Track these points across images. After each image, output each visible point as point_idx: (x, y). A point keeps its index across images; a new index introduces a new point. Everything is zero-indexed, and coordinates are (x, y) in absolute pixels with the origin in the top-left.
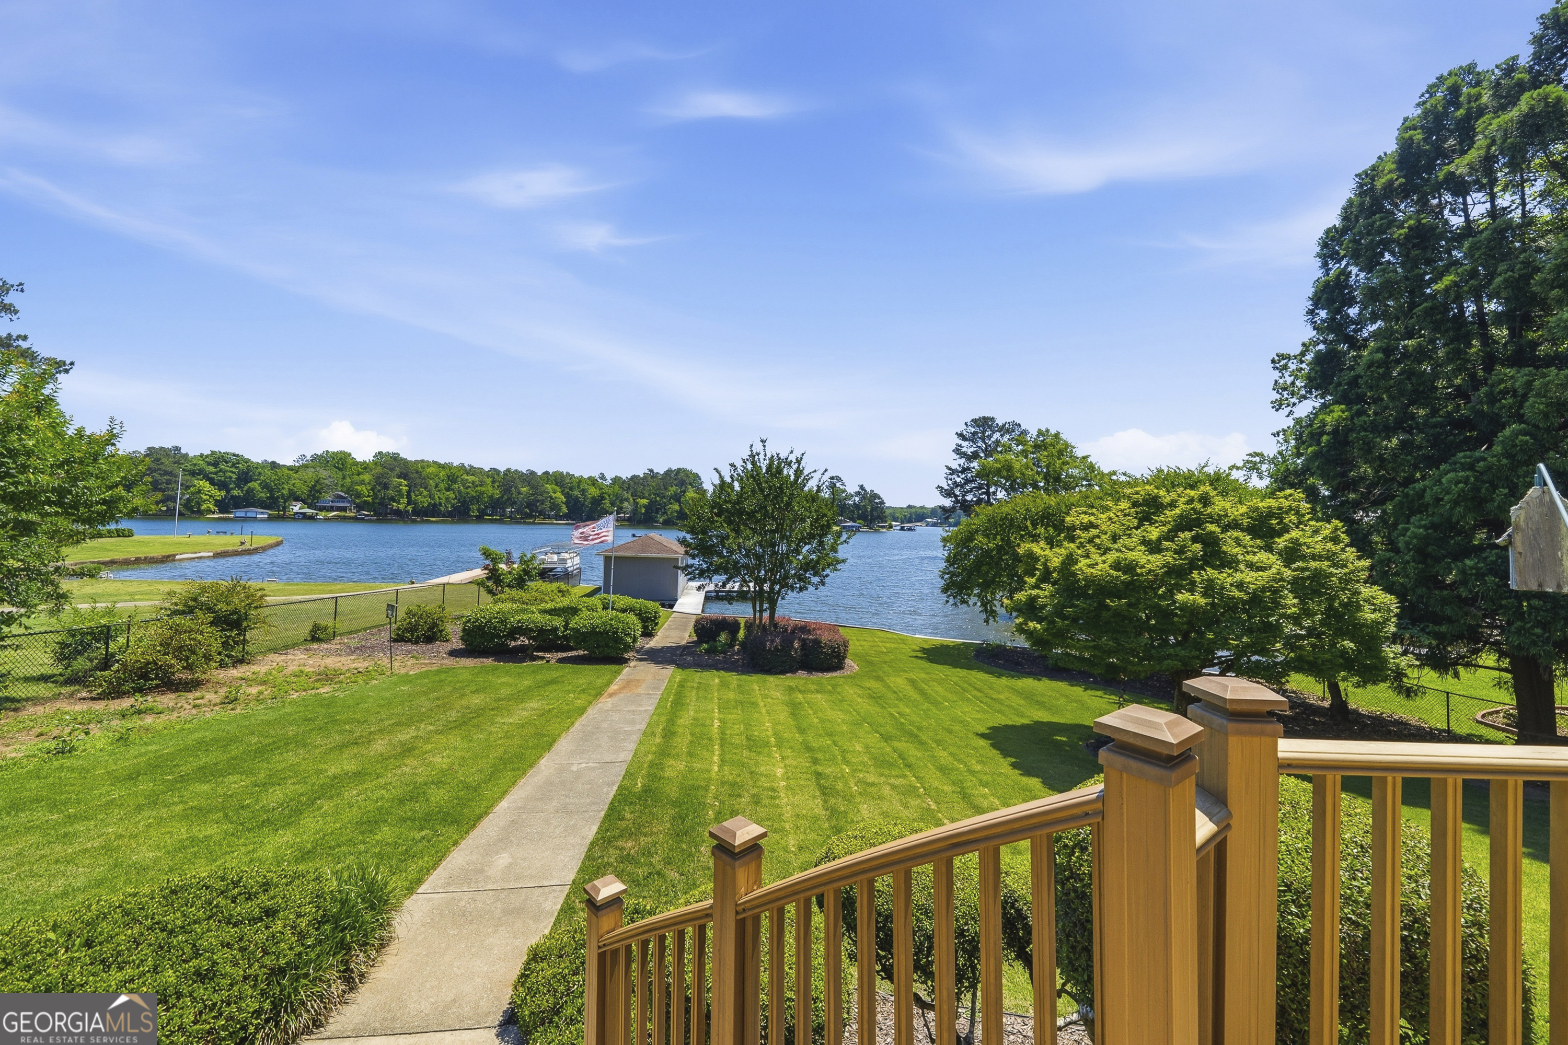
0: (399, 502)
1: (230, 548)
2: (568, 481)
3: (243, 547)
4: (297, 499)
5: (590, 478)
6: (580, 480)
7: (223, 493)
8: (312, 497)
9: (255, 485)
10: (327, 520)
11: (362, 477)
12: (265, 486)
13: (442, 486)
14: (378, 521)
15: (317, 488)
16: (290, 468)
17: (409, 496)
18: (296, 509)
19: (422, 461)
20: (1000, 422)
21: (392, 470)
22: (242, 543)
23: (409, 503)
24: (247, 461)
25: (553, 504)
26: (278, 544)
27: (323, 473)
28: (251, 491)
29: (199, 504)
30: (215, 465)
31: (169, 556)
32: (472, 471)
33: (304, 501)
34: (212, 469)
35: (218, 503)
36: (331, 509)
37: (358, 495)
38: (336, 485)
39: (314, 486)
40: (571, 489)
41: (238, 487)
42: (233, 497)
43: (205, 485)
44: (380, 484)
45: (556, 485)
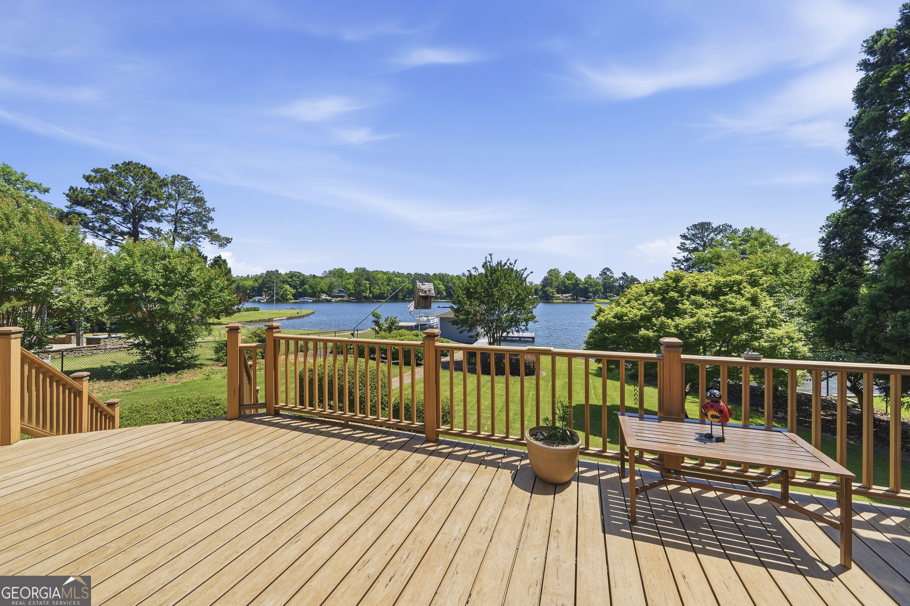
0: (366, 293)
1: (293, 316)
2: (446, 278)
3: (298, 315)
4: (324, 292)
5: (457, 276)
6: (452, 277)
7: (295, 290)
8: (329, 292)
9: (306, 286)
10: (336, 302)
11: (350, 280)
12: (311, 287)
13: (385, 283)
14: (357, 302)
15: (332, 286)
16: (321, 278)
17: (370, 290)
18: (324, 297)
19: (377, 271)
20: (715, 226)
21: (362, 276)
22: (298, 313)
23: (370, 293)
24: (303, 275)
25: (439, 291)
26: (313, 313)
27: (333, 280)
28: (305, 289)
29: (286, 296)
30: (291, 278)
31: (270, 319)
32: (398, 275)
33: (326, 293)
34: (290, 280)
35: (294, 295)
36: (338, 297)
37: (349, 290)
38: (339, 285)
39: (330, 286)
40: (448, 283)
41: (301, 288)
42: (299, 292)
43: (288, 287)
44: (357, 284)
45: (440, 281)
